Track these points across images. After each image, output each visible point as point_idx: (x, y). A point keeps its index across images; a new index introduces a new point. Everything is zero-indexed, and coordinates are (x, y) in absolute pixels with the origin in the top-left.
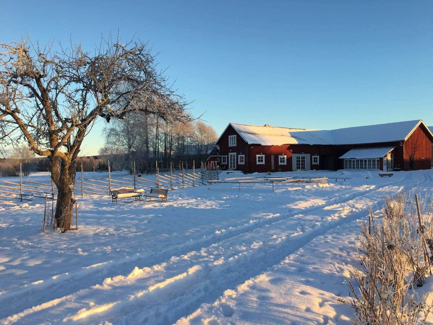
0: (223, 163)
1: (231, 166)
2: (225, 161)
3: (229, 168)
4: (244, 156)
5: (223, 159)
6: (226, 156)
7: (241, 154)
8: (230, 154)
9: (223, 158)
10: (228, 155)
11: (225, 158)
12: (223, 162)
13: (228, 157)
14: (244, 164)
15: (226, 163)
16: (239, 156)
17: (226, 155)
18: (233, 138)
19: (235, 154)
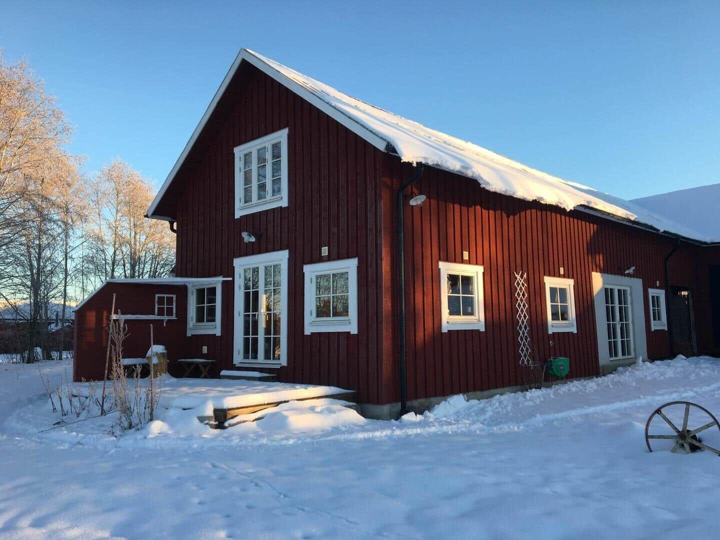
0: (194, 327)
1: (250, 348)
2: (212, 311)
3: (238, 358)
4: (350, 266)
5: (200, 300)
6: (217, 282)
7: (329, 258)
8: (241, 264)
9: (200, 292)
10: (231, 272)
11: (212, 291)
12: (200, 319)
13: (229, 288)
14: (353, 329)
15: (216, 329)
16: (311, 271)
17: (215, 275)
18: (262, 160)
19: (281, 258)
